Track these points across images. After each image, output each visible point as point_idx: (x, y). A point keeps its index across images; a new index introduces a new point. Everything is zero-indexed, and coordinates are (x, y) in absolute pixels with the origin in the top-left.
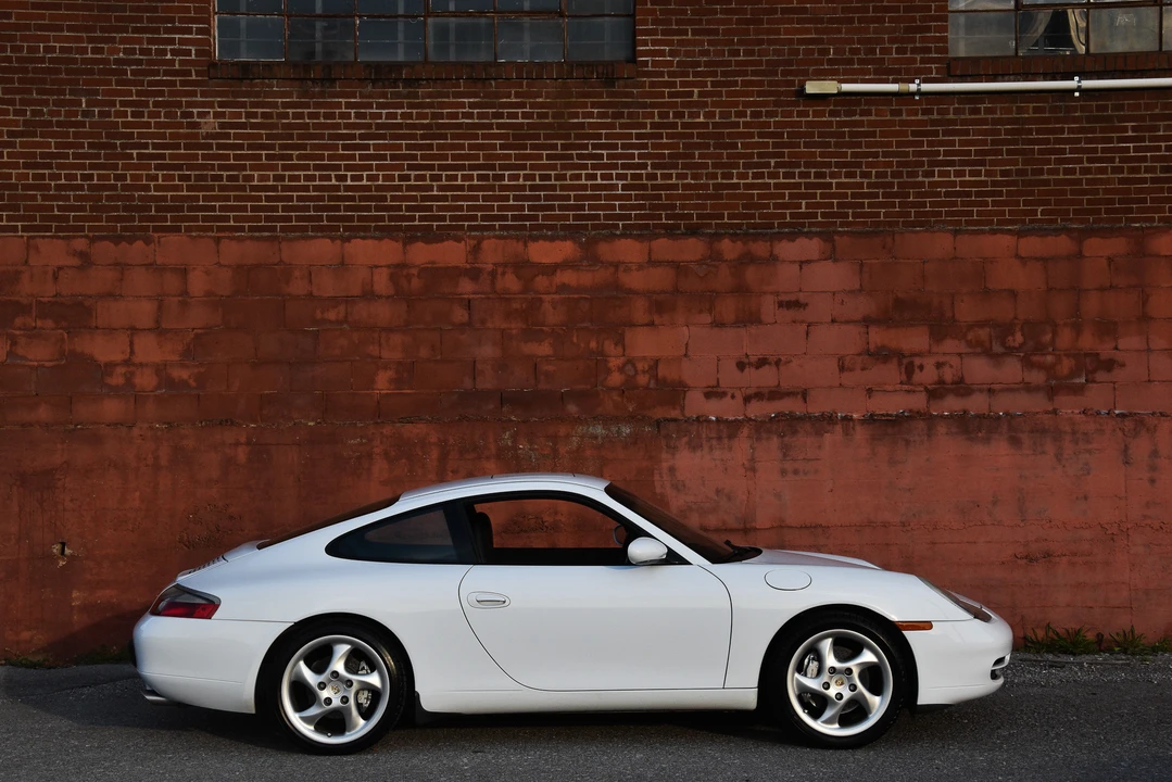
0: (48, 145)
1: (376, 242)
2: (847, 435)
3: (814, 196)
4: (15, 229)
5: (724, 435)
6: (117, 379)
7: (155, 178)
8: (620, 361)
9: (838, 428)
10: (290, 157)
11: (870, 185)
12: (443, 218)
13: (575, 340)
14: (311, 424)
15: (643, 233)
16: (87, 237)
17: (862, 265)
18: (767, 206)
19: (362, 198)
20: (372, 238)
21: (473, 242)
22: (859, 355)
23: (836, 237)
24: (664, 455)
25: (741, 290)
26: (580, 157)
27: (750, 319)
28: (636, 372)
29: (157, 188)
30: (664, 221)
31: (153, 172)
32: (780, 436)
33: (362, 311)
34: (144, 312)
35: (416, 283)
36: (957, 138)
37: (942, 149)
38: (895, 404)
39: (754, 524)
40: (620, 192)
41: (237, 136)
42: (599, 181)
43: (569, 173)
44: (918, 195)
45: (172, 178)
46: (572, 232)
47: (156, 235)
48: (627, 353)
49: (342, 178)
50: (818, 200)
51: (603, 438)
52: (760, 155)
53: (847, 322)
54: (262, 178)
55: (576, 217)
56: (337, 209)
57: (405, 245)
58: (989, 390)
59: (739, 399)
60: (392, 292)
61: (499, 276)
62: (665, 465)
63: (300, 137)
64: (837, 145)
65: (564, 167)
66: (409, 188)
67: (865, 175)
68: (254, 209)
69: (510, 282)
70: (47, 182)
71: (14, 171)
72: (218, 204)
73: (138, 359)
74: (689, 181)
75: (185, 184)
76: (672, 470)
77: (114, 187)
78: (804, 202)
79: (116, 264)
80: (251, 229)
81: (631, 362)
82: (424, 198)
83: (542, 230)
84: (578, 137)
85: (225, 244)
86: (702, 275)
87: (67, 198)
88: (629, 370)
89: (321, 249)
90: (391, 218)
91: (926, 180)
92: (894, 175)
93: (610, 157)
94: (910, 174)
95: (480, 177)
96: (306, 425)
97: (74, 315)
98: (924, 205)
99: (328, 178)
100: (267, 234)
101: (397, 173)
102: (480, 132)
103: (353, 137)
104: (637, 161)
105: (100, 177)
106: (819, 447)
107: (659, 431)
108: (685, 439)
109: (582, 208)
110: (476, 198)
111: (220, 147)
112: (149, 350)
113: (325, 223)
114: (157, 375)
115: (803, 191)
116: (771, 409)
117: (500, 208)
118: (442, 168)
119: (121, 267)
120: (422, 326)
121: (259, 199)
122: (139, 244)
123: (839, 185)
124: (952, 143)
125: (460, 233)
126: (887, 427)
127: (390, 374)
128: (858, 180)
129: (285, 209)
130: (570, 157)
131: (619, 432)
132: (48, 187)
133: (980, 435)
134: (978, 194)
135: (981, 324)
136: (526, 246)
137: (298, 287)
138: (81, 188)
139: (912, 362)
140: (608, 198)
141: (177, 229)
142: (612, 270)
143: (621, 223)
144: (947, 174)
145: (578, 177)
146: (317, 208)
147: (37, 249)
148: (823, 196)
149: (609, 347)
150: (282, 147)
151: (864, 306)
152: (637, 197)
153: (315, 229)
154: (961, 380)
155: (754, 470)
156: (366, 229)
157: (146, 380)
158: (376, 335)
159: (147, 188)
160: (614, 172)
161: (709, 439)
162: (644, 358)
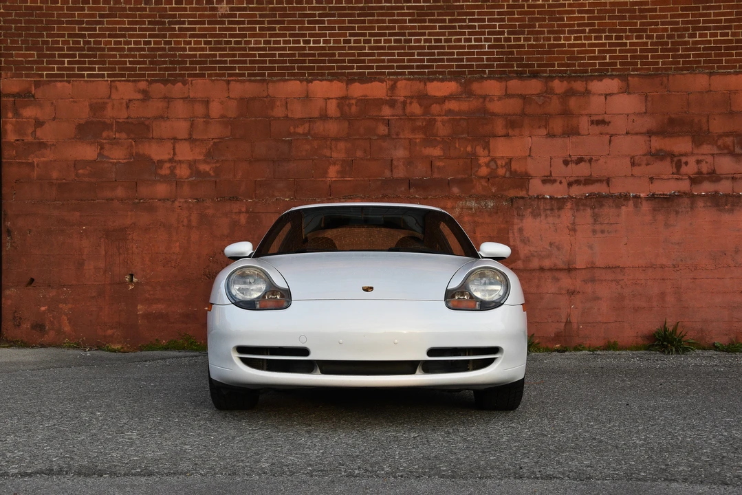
0: (123, 23)
1: (328, 83)
2: (637, 207)
3: (615, 51)
4: (103, 76)
5: (555, 207)
6: (165, 171)
7: (190, 43)
8: (487, 159)
9: (631, 203)
10: (274, 29)
11: (652, 44)
12: (372, 67)
13: (457, 146)
14: (287, 200)
15: (502, 76)
16: (147, 80)
17: (647, 96)
18: (583, 58)
19: (320, 55)
20: (326, 80)
21: (391, 83)
22: (643, 155)
23: (629, 78)
24: (516, 221)
25: (566, 113)
26: (461, 27)
27: (572, 132)
28: (497, 166)
29: (191, 49)
30: (515, 69)
31: (188, 39)
32: (591, 208)
33: (319, 127)
34: (182, 128)
35: (354, 109)
36: (712, 12)
37: (701, 19)
38: (668, 187)
39: (574, 266)
40: (487, 50)
41: (241, 16)
42: (473, 43)
43: (454, 38)
44: (684, 50)
45: (200, 43)
46: (456, 76)
47: (190, 79)
48: (491, 154)
49: (308, 42)
50: (618, 54)
51: (476, 210)
52: (579, 25)
53: (637, 134)
54: (256, 43)
55: (458, 67)
56: (304, 61)
57: (347, 84)
58: (733, 178)
59: (565, 184)
60: (339, 115)
61: (408, 105)
62: (516, 227)
63: (280, 16)
64: (630, 18)
65: (450, 34)
66: (350, 48)
67: (649, 37)
68: (251, 62)
69: (415, 108)
70: (123, 46)
71: (103, 40)
72: (228, 59)
73: (177, 158)
74: (532, 42)
75: (208, 46)
76: (521, 230)
77: (164, 49)
78: (608, 55)
79: (165, 98)
80: (250, 75)
81: (494, 160)
82: (359, 55)
83: (436, 75)
84: (459, 14)
85: (233, 84)
86: (540, 103)
87: (135, 56)
88: (493, 165)
89: (293, 87)
90: (339, 68)
91: (691, 40)
92: (669, 37)
93: (480, 27)
94: (679, 36)
95: (396, 41)
96: (284, 200)
97: (139, 130)
98: (689, 56)
99: (299, 42)
100: (259, 78)
101: (342, 39)
102: (396, 12)
103: (314, 15)
104: (498, 29)
105: (155, 43)
106: (618, 216)
107: (512, 205)
108: (530, 210)
109: (462, 60)
110: (393, 54)
111: (230, 23)
112: (185, 152)
113: (296, 71)
114: (190, 169)
115: (608, 48)
116: (587, 190)
117: (409, 61)
118: (371, 35)
119: (168, 99)
120: (358, 137)
121: (254, 56)
122: (180, 84)
123: (631, 44)
124: (709, 15)
125: (383, 77)
126: (664, 202)
127: (337, 168)
128: (644, 40)
129: (271, 62)
130: (454, 27)
131: (486, 206)
132: (123, 49)
133: (726, 207)
134: (726, 48)
135: (727, 134)
136: (425, 85)
137: (279, 112)
138: (143, 49)
139: (680, 161)
140: (478, 53)
141: (203, 76)
142: (481, 100)
143: (487, 70)
144: (706, 35)
145: (460, 40)
146: (291, 62)
147: (116, 88)
148: (621, 51)
149: (480, 150)
150: (269, 22)
151: (648, 123)
152: (498, 53)
153: (290, 75)
154: (714, 171)
155: (575, 230)
156: (323, 74)
157: (183, 172)
158: (328, 143)
159: (184, 49)
160: (483, 37)
161: (545, 210)
162: (503, 157)
